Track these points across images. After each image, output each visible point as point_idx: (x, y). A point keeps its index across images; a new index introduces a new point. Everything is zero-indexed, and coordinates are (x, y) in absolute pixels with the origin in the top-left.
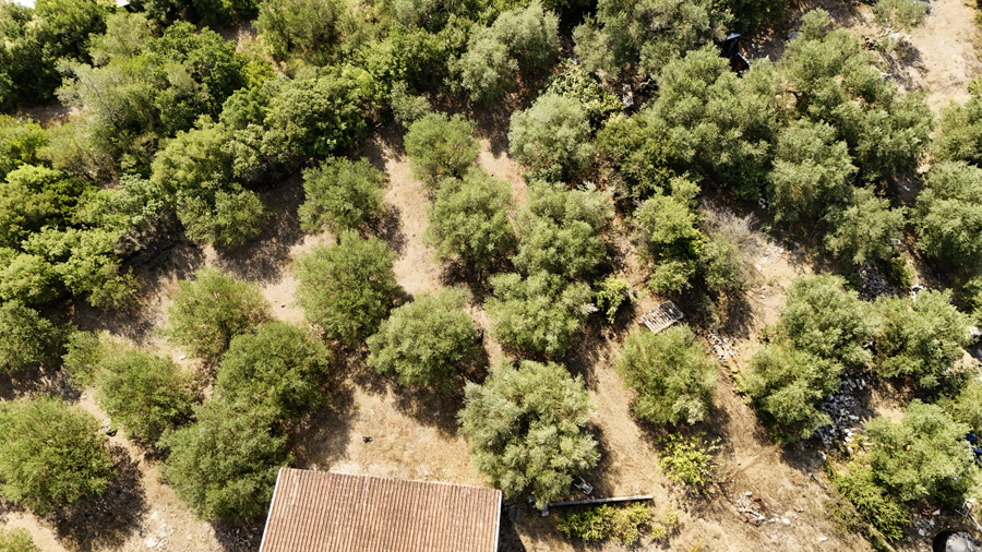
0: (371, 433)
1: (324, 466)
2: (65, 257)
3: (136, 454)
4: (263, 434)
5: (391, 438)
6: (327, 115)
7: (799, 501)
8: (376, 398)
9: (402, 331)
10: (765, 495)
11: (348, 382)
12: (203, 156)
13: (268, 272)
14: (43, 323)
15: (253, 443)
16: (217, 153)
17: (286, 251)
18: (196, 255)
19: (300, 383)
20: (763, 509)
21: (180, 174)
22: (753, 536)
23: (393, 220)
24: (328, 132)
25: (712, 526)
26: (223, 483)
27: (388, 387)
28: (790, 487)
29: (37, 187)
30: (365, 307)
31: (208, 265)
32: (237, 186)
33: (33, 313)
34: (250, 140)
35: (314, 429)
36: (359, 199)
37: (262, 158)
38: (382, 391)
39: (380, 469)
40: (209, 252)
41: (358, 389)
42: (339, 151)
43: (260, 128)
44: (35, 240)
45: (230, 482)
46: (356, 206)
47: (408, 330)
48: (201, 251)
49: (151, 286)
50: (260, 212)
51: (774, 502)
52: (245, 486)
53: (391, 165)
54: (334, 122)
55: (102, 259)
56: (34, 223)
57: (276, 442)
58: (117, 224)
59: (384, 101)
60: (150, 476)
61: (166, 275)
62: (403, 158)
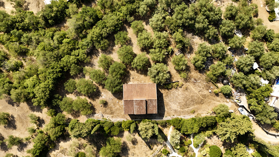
0: (133, 77)
1: (127, 83)
2: (78, 56)
3: (97, 85)
4: (119, 80)
5: (137, 78)
6: (117, 25)
7: (201, 78)
8: (133, 72)
9: (137, 61)
10: (196, 78)
11: (128, 69)
12: (97, 35)
13: (110, 53)
14: (78, 67)
15: (118, 81)
16: (100, 34)
17: (113, 48)
18: (98, 51)
19: (123, 71)
20: (196, 80)
21: (94, 39)
22: (194, 84)
23: (130, 41)
24: (118, 27)
25: (188, 84)
26: (115, 88)
27: (135, 70)
28: (200, 76)
29: (68, 43)
30: (130, 58)
31: (100, 52)
32: (104, 39)
33: (76, 65)
34: (105, 31)
35: (124, 78)
36: (125, 39)
37: (107, 34)
38: (134, 70)
39: (136, 83)
40: (100, 50)
41: (130, 70)
42: (120, 31)
43: (106, 28)
44: (73, 53)
45: (116, 87)
46: (125, 40)
47: (138, 61)
48: (98, 50)
49: (91, 58)
50: (108, 43)
51: (197, 79)
52: (118, 87)
53: (128, 29)
54: (118, 25)
55: (84, 55)
56: (71, 50)
57: (121, 81)
58: (85, 48)
59: (125, 19)
60: (100, 88)
61: (93, 55)
62: (130, 28)
